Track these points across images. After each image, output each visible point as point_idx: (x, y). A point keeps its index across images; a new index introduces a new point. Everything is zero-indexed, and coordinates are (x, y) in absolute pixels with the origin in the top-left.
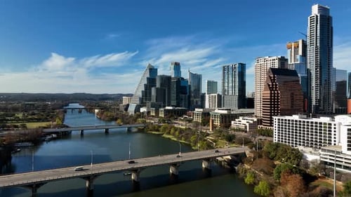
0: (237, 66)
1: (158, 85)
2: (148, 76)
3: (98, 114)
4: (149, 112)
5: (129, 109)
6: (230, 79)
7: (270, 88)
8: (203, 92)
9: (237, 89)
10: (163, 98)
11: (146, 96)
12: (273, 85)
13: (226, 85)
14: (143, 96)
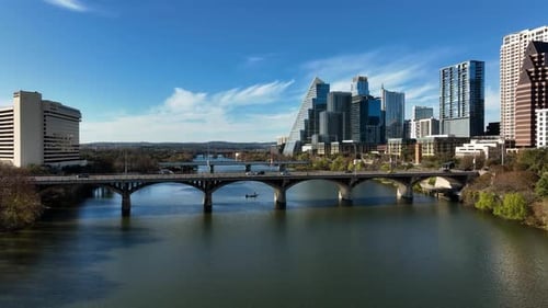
0: (468, 66)
1: (330, 108)
2: (315, 96)
3: (238, 158)
4: (315, 151)
5: (285, 149)
6: (456, 90)
7: (531, 78)
8: (406, 118)
9: (468, 106)
10: (338, 128)
11: (312, 128)
12: (537, 72)
13: (448, 100)
14: (306, 127)
